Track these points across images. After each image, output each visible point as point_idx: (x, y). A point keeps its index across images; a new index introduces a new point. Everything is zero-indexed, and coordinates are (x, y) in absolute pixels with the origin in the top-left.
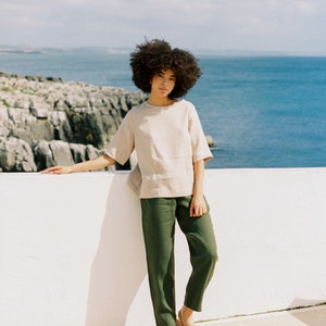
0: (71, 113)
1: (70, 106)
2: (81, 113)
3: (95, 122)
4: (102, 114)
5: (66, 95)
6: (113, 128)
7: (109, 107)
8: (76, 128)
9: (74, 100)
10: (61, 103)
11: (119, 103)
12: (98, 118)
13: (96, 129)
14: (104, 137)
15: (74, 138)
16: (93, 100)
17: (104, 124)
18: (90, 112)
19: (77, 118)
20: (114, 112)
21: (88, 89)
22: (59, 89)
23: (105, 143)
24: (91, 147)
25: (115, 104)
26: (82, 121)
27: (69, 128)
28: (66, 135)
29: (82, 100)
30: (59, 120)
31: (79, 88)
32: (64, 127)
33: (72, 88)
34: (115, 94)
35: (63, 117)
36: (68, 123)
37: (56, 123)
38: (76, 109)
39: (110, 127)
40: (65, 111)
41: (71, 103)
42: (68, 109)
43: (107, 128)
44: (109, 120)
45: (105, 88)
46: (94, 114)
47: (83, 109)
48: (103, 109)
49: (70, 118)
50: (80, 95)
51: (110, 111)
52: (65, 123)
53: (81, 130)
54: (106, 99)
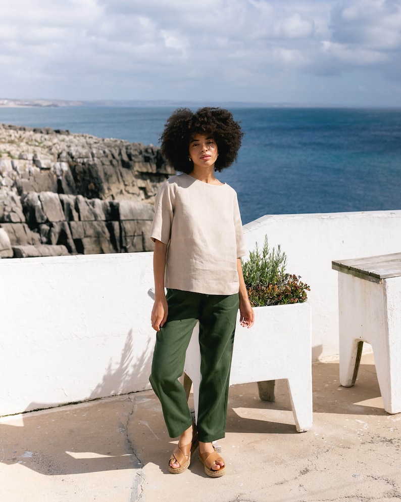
0: (73, 164)
1: (72, 157)
2: (83, 164)
3: (97, 172)
4: (103, 164)
5: (69, 147)
6: (114, 178)
7: (110, 157)
8: (79, 178)
9: (77, 151)
10: (64, 154)
11: (120, 154)
12: (100, 168)
13: (98, 178)
14: (105, 186)
15: (77, 187)
16: (94, 151)
17: (105, 174)
18: (91, 163)
19: (80, 168)
20: (115, 162)
21: (91, 141)
22: (63, 140)
23: (107, 191)
24: (81, 197)
25: (116, 155)
26: (84, 172)
27: (72, 177)
28: (68, 184)
29: (84, 152)
30: (62, 171)
31: (83, 140)
32: (66, 178)
33: (76, 141)
34: (116, 146)
35: (65, 167)
36: (70, 173)
37: (58, 173)
38: (79, 160)
39: (111, 176)
40: (68, 162)
41: (74, 154)
42: (71, 160)
43: (108, 177)
44: (110, 170)
45: (107, 140)
46: (95, 165)
47: (85, 160)
48: (104, 159)
49: (72, 168)
50: (83, 147)
51: (111, 162)
52: (67, 172)
53: (83, 179)
54: (107, 150)
